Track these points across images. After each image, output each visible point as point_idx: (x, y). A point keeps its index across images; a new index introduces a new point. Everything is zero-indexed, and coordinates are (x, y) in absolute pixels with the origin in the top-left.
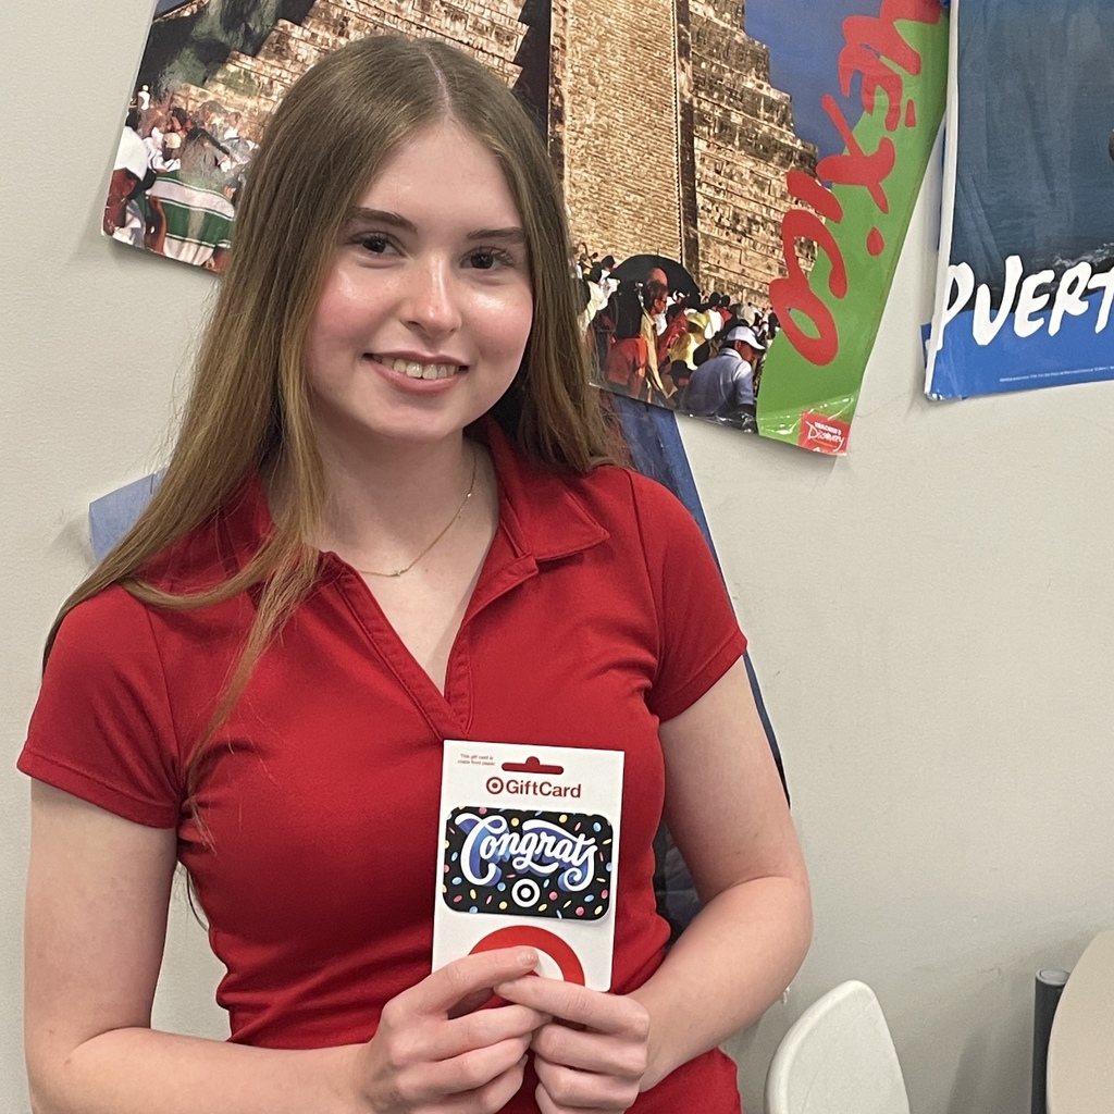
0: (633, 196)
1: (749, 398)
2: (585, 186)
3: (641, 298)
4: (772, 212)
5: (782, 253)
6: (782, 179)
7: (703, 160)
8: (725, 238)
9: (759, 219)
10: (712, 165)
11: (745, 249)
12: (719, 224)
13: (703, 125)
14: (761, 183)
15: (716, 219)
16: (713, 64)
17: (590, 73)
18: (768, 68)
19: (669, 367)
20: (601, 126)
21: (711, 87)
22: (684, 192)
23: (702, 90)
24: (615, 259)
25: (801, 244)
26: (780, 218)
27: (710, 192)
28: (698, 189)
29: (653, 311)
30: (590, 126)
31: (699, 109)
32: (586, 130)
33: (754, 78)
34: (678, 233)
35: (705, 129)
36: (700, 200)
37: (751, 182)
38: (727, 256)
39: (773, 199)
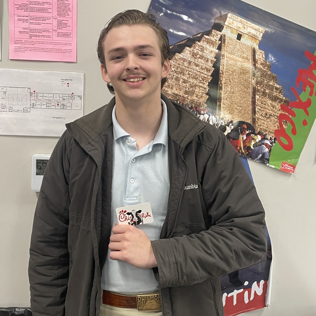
0: (239, 107)
1: (268, 157)
2: (227, 104)
3: (240, 131)
4: (276, 114)
5: (278, 123)
6: (279, 106)
7: (258, 100)
8: (263, 118)
9: (272, 115)
10: (260, 102)
11: (268, 122)
12: (261, 115)
13: (258, 92)
14: (273, 107)
15: (261, 114)
16: (261, 79)
17: (229, 79)
18: (276, 80)
19: (246, 148)
20: (232, 91)
21: (261, 84)
22: (252, 107)
23: (258, 84)
24: (233, 121)
25: (284, 122)
26: (278, 115)
27: (260, 108)
28: (256, 107)
29: (243, 134)
30: (228, 91)
31: (257, 89)
32: (228, 92)
33: (273, 82)
34: (250, 116)
35: (259, 93)
36: (257, 110)
37: (271, 106)
38: (263, 123)
39: (277, 110)
